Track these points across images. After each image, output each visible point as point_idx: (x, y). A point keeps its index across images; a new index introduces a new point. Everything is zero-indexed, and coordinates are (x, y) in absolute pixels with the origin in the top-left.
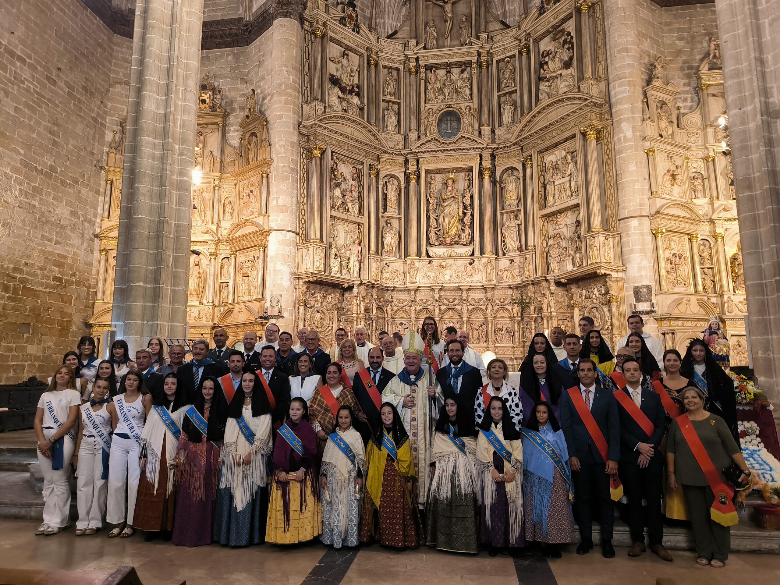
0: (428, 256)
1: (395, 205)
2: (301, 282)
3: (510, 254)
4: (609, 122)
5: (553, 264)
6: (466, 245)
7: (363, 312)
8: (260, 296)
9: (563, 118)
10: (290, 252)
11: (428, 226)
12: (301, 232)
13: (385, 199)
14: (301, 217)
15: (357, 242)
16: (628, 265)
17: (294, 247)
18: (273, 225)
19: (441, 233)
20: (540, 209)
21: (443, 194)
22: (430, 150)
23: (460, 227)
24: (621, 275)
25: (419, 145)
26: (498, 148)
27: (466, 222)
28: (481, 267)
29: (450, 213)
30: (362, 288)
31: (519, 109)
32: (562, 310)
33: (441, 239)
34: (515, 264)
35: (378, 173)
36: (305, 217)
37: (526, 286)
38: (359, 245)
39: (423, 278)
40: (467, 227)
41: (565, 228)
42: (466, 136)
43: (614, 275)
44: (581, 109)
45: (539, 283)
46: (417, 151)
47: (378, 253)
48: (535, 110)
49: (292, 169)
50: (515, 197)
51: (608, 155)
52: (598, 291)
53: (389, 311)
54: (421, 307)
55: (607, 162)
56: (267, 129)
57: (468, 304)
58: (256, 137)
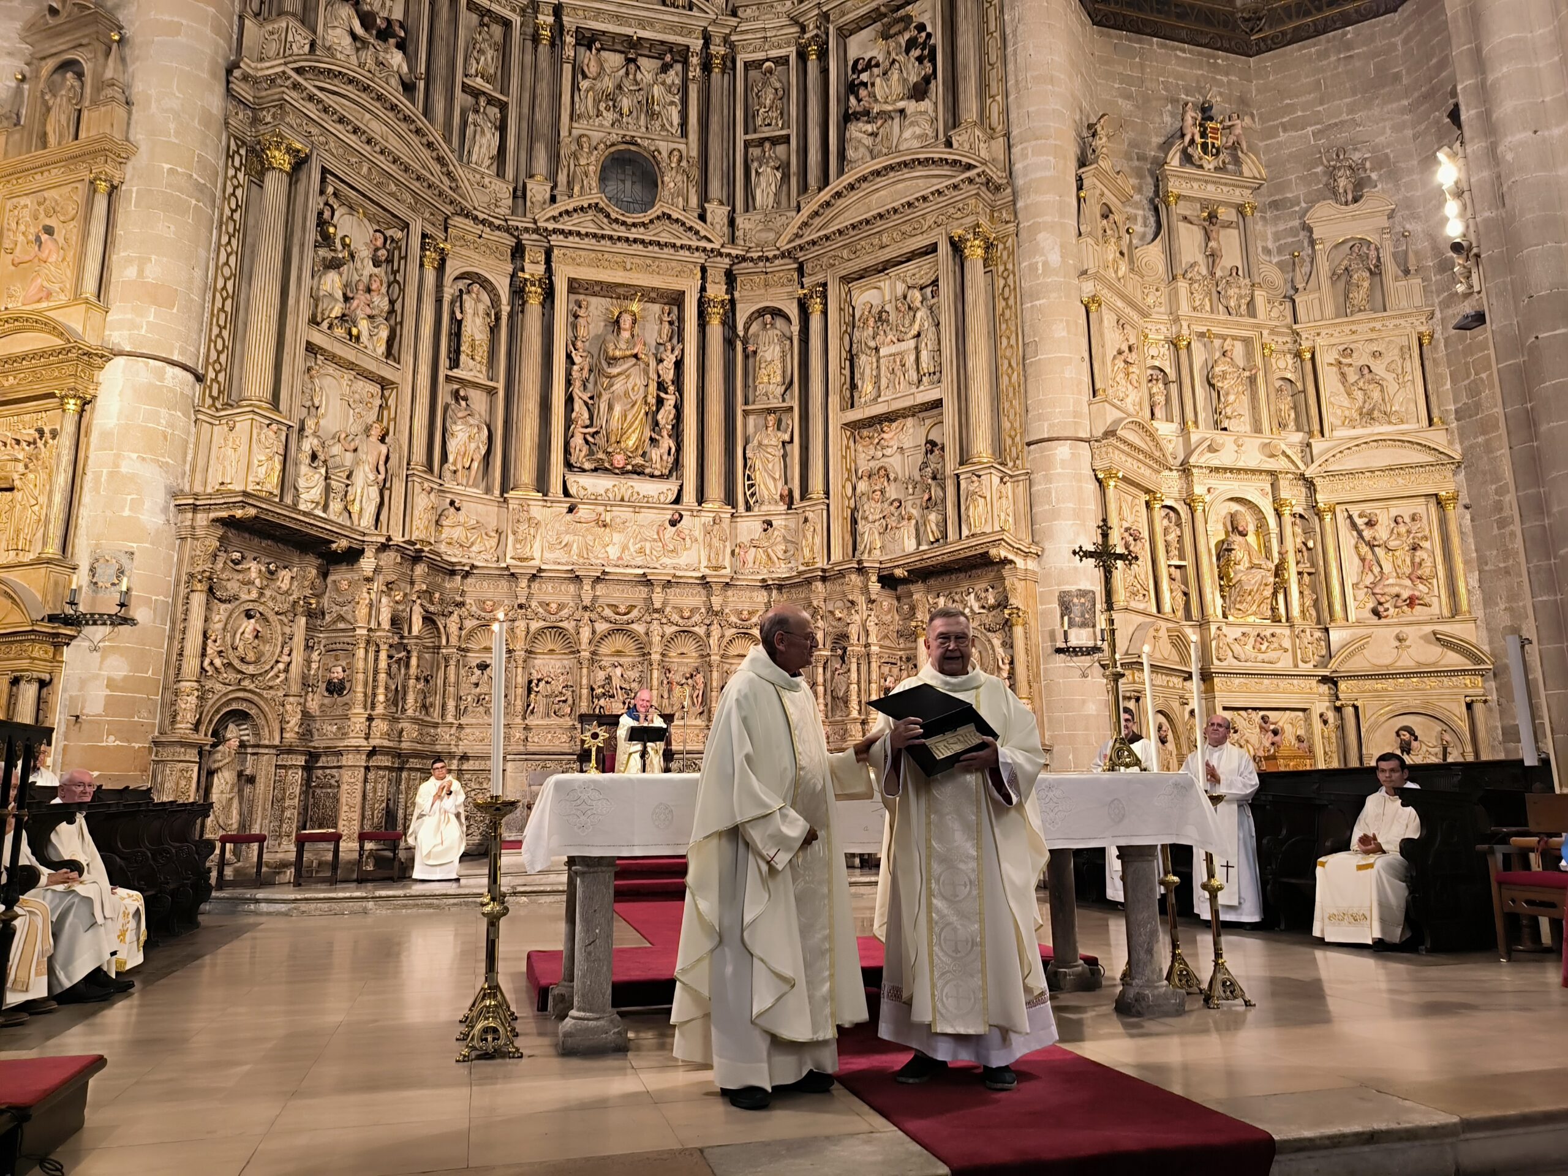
0: (566, 493)
1: (482, 352)
2: (202, 519)
3: (764, 508)
4: (1011, 227)
5: (869, 533)
6: (661, 476)
7: (386, 625)
8: (53, 550)
9: (910, 204)
10: (172, 426)
11: (569, 422)
12: (211, 374)
13: (456, 335)
14: (216, 331)
15: (376, 432)
16: (1047, 545)
17: (186, 414)
18: (118, 338)
19: (601, 440)
20: (842, 410)
21: (611, 346)
22: (583, 231)
23: (648, 433)
24: (1031, 564)
25: (556, 213)
26: (744, 259)
27: (662, 422)
28: (698, 533)
29: (626, 394)
30: (390, 558)
31: (794, 181)
32: (887, 643)
33: (601, 455)
34: (777, 534)
35: (443, 262)
36: (225, 334)
37: (809, 582)
38: (382, 440)
39: (551, 548)
40: (665, 433)
41: (898, 457)
42: (675, 216)
43: (1020, 562)
44: (955, 187)
45: (842, 574)
46: (551, 226)
47: (430, 469)
48: (836, 184)
49: (200, 188)
50: (779, 379)
51: (1006, 299)
52: (978, 598)
53: (453, 628)
54: (542, 624)
55: (1003, 314)
56: (123, 60)
57: (664, 621)
58: (80, 75)
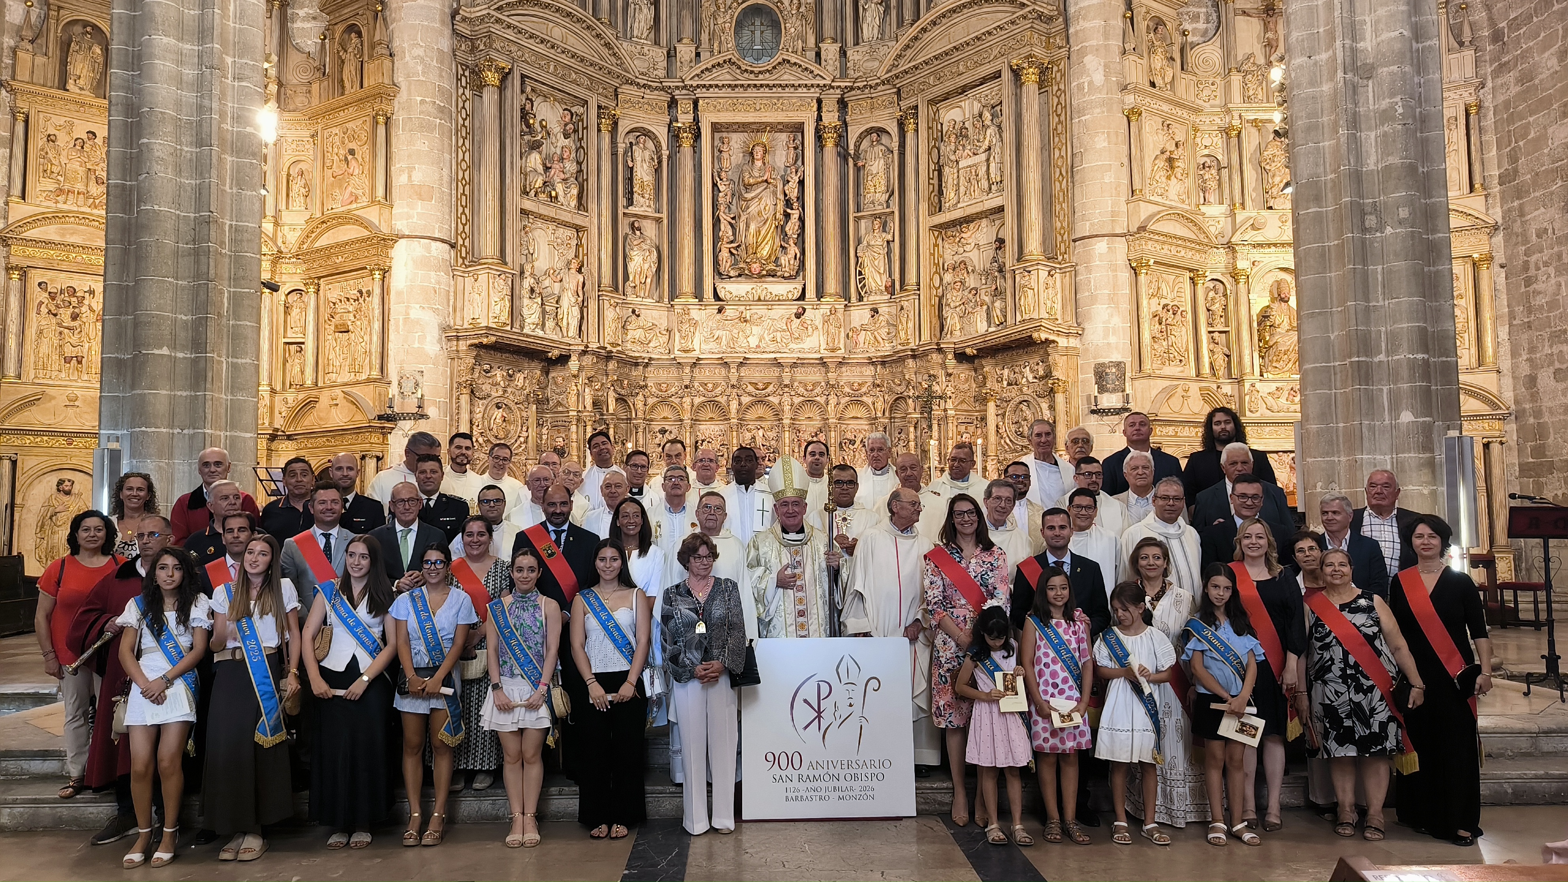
0: (717, 297)
1: (649, 192)
2: (463, 345)
3: (871, 298)
4: (1063, 52)
5: (952, 319)
6: (790, 278)
7: (589, 407)
8: (375, 373)
9: (978, 39)
10: (439, 283)
11: (716, 239)
12: (460, 242)
13: (630, 180)
14: (460, 210)
15: (574, 265)
16: (1086, 325)
17: (447, 274)
18: (401, 226)
19: (742, 252)
20: (931, 214)
21: (747, 175)
22: (720, 83)
23: (778, 242)
24: (1073, 342)
25: (698, 71)
26: (852, 89)
27: (789, 233)
28: (818, 322)
29: (759, 213)
30: (588, 360)
31: (894, 13)
32: (965, 407)
33: (742, 265)
34: (882, 319)
35: (616, 124)
36: (467, 211)
37: (902, 360)
38: (579, 271)
39: (706, 341)
40: (791, 242)
41: (976, 251)
42: (793, 60)
43: (1062, 342)
44: (1013, 23)
45: (925, 354)
46: (695, 84)
47: (616, 289)
48: (926, 18)
49: (441, 110)
50: (883, 188)
51: (1059, 116)
52: (1031, 370)
53: (640, 405)
54: (702, 399)
55: (1056, 129)
56: (385, 20)
57: (793, 393)
58: (359, 35)
